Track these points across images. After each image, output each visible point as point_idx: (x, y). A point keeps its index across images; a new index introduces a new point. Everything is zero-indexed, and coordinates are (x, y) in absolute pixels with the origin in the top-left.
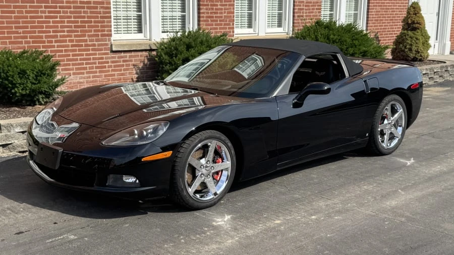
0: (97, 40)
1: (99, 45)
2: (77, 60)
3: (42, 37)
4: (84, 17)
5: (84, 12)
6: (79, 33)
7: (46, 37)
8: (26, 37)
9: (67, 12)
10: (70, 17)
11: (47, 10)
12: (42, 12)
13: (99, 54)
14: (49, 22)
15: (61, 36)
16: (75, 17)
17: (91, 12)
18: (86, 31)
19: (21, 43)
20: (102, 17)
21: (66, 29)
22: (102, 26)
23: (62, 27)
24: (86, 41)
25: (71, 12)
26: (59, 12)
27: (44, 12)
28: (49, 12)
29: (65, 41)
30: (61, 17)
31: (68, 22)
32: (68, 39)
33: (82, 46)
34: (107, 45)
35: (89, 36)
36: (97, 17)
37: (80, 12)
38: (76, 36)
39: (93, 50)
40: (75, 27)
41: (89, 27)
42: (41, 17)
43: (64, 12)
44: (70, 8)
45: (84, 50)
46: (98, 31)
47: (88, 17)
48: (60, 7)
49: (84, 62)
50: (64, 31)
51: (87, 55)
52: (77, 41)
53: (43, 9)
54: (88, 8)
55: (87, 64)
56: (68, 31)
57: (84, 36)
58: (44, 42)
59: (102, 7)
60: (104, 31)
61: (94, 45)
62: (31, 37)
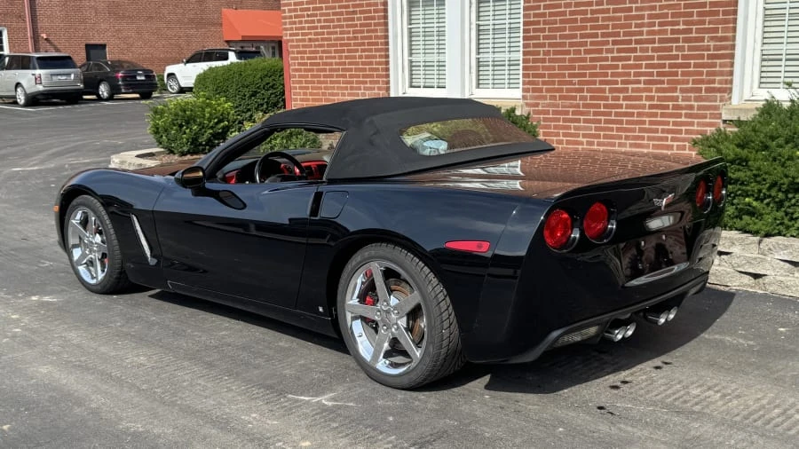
0: (697, 99)
1: (699, 108)
2: (656, 131)
3: (603, 91)
4: (676, 57)
5: (678, 48)
6: (665, 86)
7: (611, 90)
8: (581, 90)
9: (647, 50)
10: (652, 58)
11: (616, 47)
12: (608, 51)
13: (699, 124)
14: (617, 67)
15: (634, 90)
16: (660, 58)
17: (690, 49)
18: (678, 82)
19: (574, 98)
20: (710, 57)
21: (642, 78)
22: (708, 74)
23: (636, 74)
24: (676, 99)
25: (654, 50)
26: (634, 50)
27: (611, 51)
28: (619, 51)
29: (640, 98)
30: (636, 58)
31: (648, 66)
32: (644, 94)
33: (667, 107)
34: (716, 108)
35: (682, 91)
36: (702, 57)
37: (670, 49)
38: (658, 90)
39: (687, 116)
40: (659, 74)
41: (683, 74)
42: (606, 59)
43: (642, 50)
44: (653, 41)
45: (671, 115)
46: (702, 82)
47: (684, 57)
48: (637, 42)
49: (670, 136)
50: (639, 82)
51: (675, 124)
52: (660, 99)
53: (610, 46)
54: (685, 40)
55: (673, 139)
56: (646, 82)
57: (674, 90)
58: (606, 99)
59: (712, 39)
60: (714, 82)
61: (691, 107)
62: (588, 91)
